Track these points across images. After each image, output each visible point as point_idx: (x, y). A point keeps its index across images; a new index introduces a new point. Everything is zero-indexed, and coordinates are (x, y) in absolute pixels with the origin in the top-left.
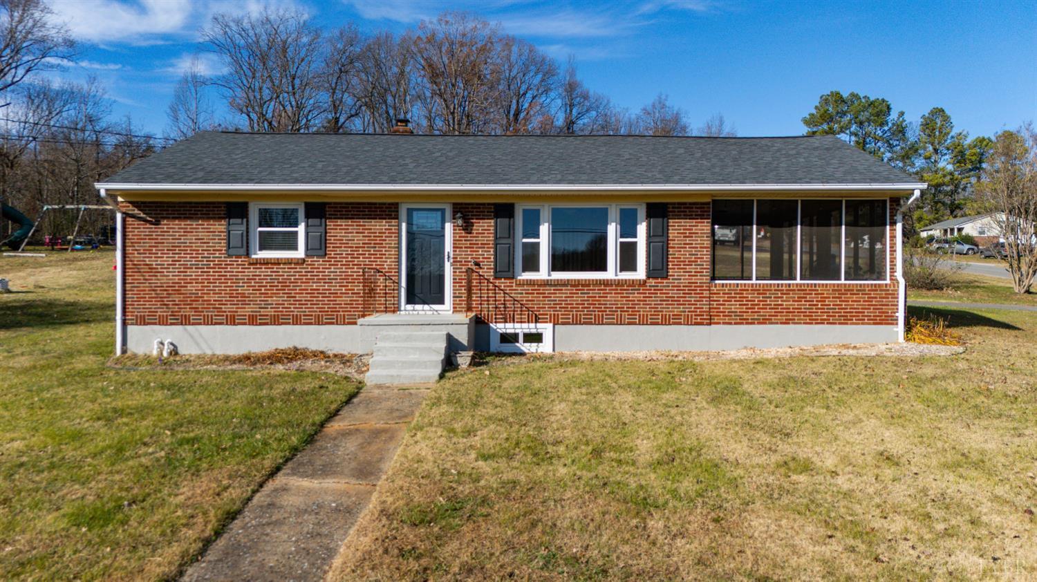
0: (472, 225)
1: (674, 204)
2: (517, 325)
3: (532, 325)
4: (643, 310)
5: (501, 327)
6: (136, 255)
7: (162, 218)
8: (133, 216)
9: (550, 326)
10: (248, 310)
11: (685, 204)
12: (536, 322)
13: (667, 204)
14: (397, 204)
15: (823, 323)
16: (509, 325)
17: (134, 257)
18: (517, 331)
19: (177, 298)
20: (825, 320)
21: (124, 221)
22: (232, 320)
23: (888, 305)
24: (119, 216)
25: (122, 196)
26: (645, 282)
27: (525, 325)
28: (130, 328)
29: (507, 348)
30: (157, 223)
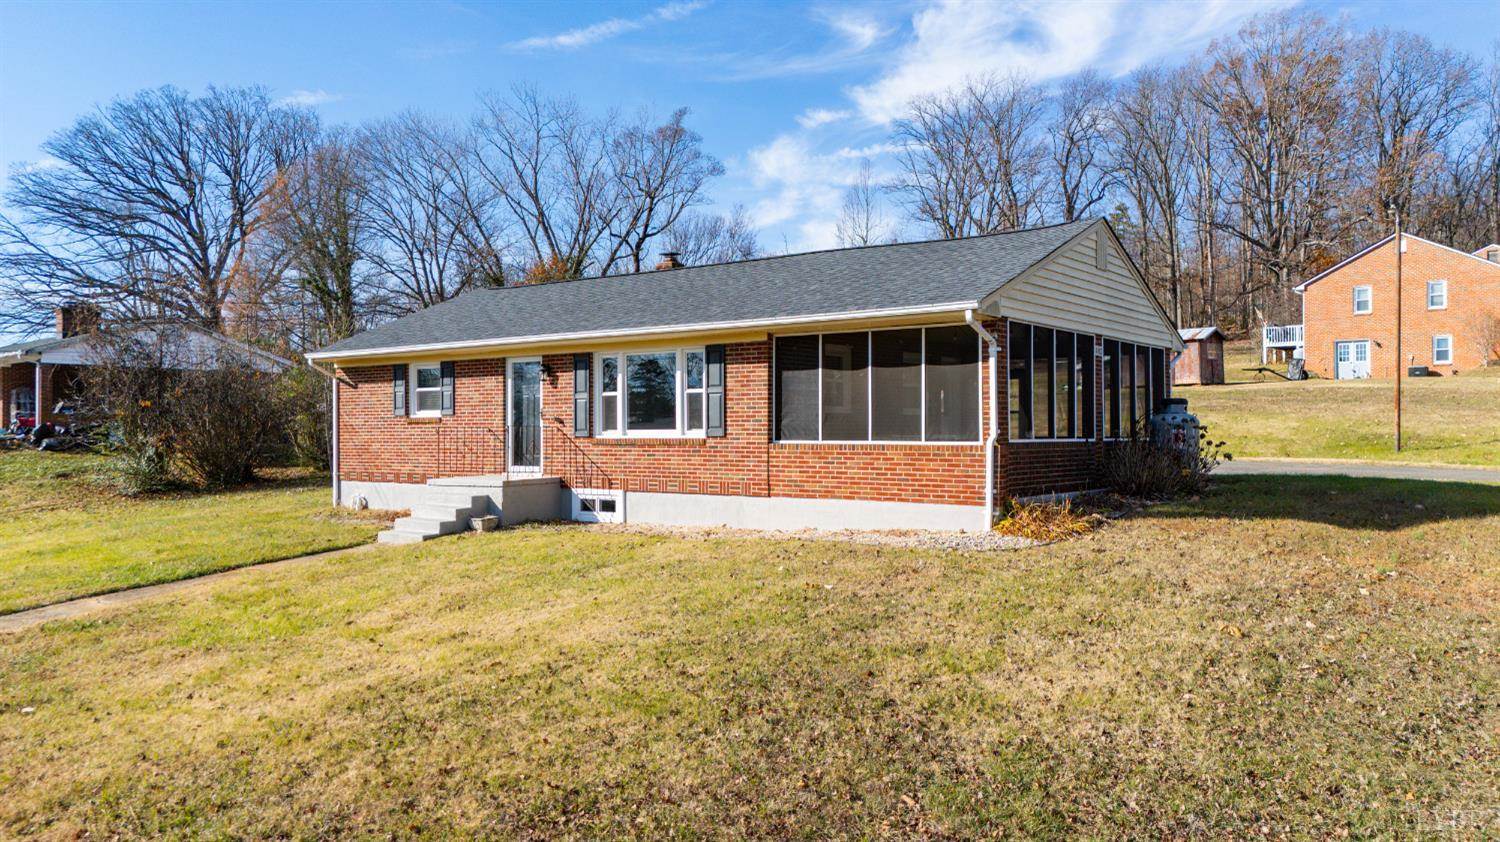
0: (557, 378)
1: (732, 345)
2: (595, 491)
3: (606, 491)
4: (705, 476)
5: (581, 493)
7: (358, 382)
8: (343, 381)
9: (620, 493)
10: (406, 469)
11: (742, 344)
12: (610, 488)
13: (725, 346)
14: (504, 359)
15: (893, 500)
16: (588, 491)
18: (595, 498)
19: (368, 456)
20: (895, 494)
21: (338, 385)
22: (397, 479)
23: (974, 477)
24: (334, 381)
25: (338, 362)
26: (705, 441)
27: (600, 491)
28: (343, 483)
29: (586, 516)
30: (356, 387)
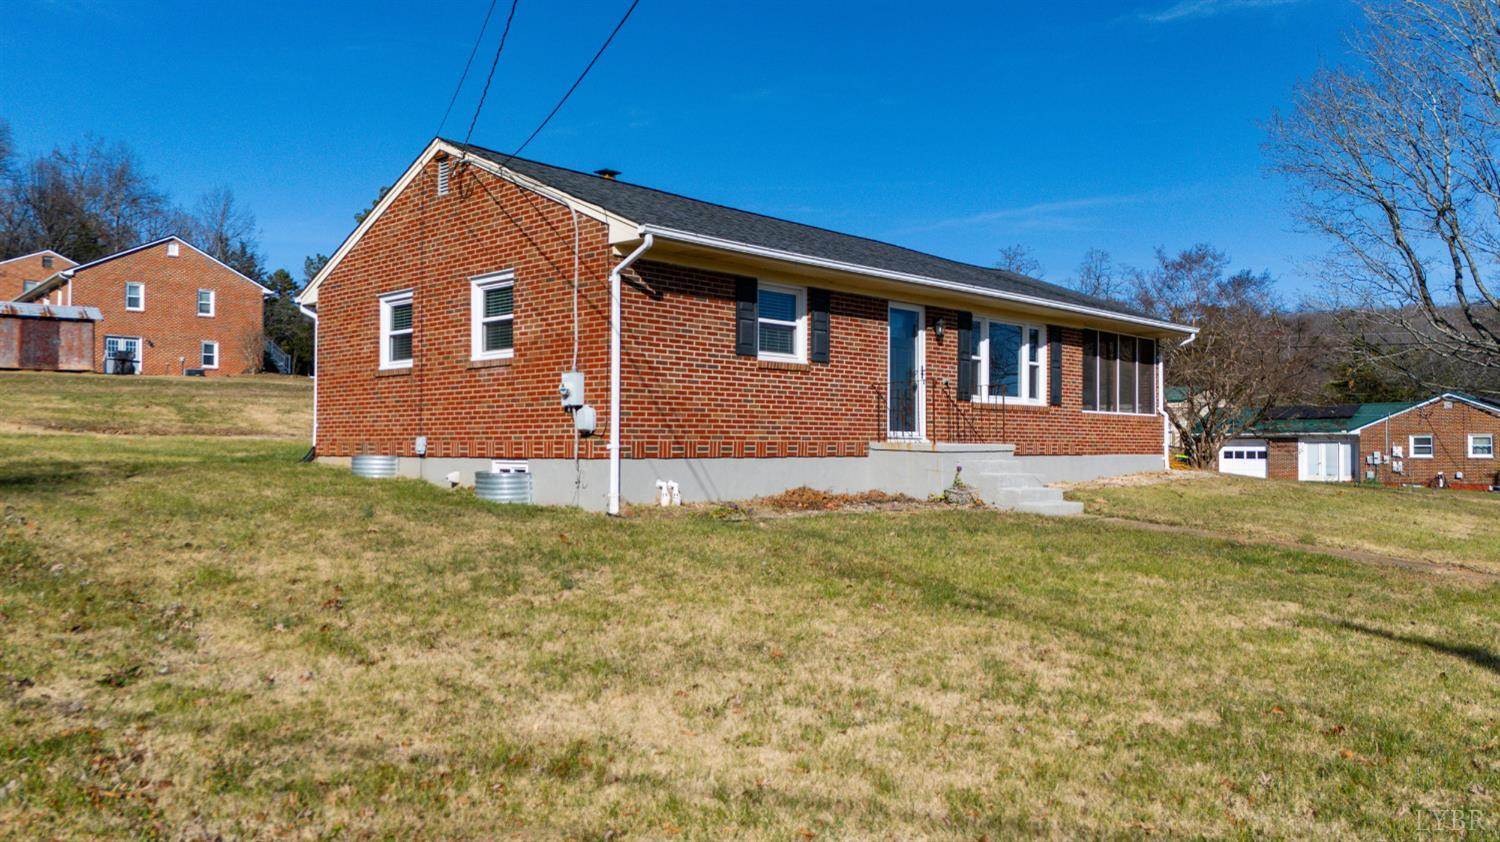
1: (1064, 328)
4: (1049, 439)
6: (634, 345)
7: (664, 289)
8: (632, 283)
10: (756, 436)
11: (1069, 329)
13: (1060, 328)
14: (887, 301)
17: (632, 348)
19: (681, 416)
26: (1049, 410)
30: (658, 297)
